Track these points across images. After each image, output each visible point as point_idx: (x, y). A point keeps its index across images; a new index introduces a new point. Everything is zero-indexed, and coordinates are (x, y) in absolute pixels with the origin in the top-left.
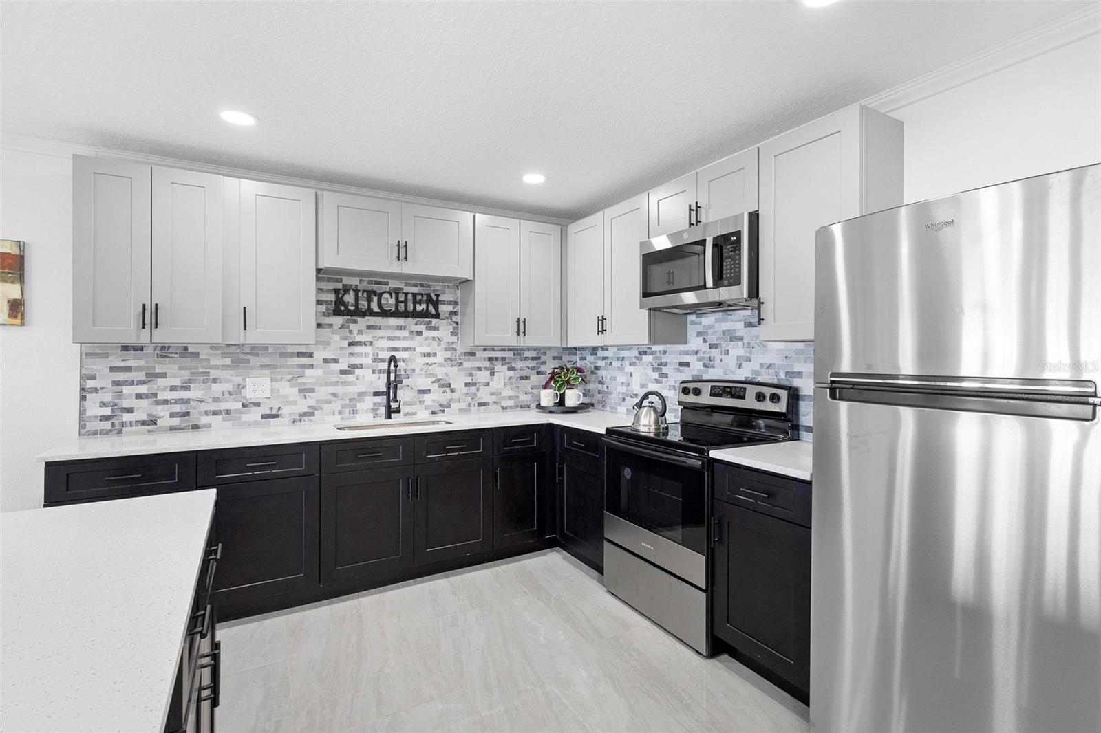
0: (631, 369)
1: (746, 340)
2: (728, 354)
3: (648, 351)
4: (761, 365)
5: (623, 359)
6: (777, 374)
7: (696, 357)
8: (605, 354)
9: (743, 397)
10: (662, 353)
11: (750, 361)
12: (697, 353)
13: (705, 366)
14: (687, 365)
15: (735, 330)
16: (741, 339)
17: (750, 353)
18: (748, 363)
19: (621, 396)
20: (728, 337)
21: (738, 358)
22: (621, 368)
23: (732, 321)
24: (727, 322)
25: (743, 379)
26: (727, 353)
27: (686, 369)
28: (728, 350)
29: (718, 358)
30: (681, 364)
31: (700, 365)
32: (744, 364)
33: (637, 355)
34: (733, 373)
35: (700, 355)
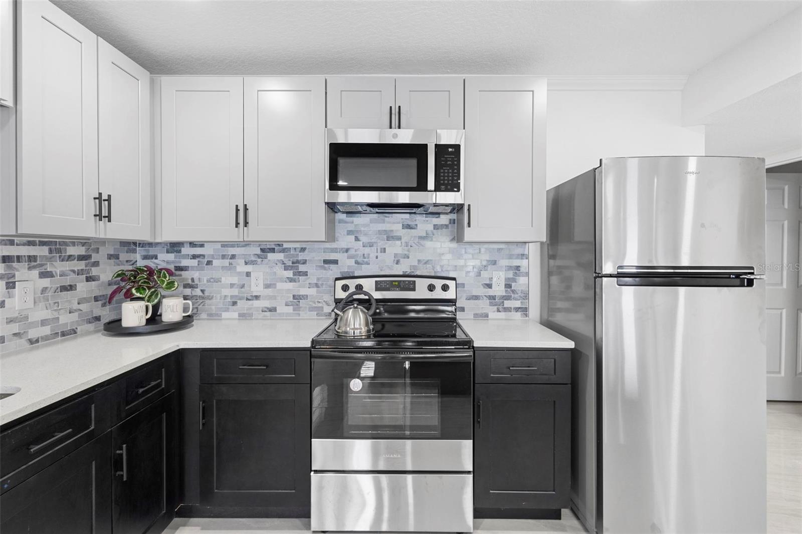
0: (249, 268)
1: (403, 240)
2: (385, 252)
3: (276, 248)
4: (419, 261)
5: (233, 257)
6: (434, 268)
7: (346, 254)
8: (198, 251)
9: (414, 289)
10: (298, 250)
11: (408, 258)
12: (347, 250)
13: (357, 262)
14: (335, 262)
15: (392, 231)
16: (399, 238)
17: (408, 251)
18: (406, 260)
19: (229, 299)
20: (385, 237)
21: (396, 255)
22: (231, 268)
23: (389, 223)
24: (384, 223)
25: (401, 273)
26: (384, 250)
27: (332, 266)
28: (385, 249)
29: (373, 255)
30: (326, 262)
31: (352, 262)
32: (402, 260)
33: (258, 252)
34: (390, 268)
35: (351, 252)
